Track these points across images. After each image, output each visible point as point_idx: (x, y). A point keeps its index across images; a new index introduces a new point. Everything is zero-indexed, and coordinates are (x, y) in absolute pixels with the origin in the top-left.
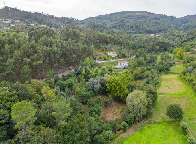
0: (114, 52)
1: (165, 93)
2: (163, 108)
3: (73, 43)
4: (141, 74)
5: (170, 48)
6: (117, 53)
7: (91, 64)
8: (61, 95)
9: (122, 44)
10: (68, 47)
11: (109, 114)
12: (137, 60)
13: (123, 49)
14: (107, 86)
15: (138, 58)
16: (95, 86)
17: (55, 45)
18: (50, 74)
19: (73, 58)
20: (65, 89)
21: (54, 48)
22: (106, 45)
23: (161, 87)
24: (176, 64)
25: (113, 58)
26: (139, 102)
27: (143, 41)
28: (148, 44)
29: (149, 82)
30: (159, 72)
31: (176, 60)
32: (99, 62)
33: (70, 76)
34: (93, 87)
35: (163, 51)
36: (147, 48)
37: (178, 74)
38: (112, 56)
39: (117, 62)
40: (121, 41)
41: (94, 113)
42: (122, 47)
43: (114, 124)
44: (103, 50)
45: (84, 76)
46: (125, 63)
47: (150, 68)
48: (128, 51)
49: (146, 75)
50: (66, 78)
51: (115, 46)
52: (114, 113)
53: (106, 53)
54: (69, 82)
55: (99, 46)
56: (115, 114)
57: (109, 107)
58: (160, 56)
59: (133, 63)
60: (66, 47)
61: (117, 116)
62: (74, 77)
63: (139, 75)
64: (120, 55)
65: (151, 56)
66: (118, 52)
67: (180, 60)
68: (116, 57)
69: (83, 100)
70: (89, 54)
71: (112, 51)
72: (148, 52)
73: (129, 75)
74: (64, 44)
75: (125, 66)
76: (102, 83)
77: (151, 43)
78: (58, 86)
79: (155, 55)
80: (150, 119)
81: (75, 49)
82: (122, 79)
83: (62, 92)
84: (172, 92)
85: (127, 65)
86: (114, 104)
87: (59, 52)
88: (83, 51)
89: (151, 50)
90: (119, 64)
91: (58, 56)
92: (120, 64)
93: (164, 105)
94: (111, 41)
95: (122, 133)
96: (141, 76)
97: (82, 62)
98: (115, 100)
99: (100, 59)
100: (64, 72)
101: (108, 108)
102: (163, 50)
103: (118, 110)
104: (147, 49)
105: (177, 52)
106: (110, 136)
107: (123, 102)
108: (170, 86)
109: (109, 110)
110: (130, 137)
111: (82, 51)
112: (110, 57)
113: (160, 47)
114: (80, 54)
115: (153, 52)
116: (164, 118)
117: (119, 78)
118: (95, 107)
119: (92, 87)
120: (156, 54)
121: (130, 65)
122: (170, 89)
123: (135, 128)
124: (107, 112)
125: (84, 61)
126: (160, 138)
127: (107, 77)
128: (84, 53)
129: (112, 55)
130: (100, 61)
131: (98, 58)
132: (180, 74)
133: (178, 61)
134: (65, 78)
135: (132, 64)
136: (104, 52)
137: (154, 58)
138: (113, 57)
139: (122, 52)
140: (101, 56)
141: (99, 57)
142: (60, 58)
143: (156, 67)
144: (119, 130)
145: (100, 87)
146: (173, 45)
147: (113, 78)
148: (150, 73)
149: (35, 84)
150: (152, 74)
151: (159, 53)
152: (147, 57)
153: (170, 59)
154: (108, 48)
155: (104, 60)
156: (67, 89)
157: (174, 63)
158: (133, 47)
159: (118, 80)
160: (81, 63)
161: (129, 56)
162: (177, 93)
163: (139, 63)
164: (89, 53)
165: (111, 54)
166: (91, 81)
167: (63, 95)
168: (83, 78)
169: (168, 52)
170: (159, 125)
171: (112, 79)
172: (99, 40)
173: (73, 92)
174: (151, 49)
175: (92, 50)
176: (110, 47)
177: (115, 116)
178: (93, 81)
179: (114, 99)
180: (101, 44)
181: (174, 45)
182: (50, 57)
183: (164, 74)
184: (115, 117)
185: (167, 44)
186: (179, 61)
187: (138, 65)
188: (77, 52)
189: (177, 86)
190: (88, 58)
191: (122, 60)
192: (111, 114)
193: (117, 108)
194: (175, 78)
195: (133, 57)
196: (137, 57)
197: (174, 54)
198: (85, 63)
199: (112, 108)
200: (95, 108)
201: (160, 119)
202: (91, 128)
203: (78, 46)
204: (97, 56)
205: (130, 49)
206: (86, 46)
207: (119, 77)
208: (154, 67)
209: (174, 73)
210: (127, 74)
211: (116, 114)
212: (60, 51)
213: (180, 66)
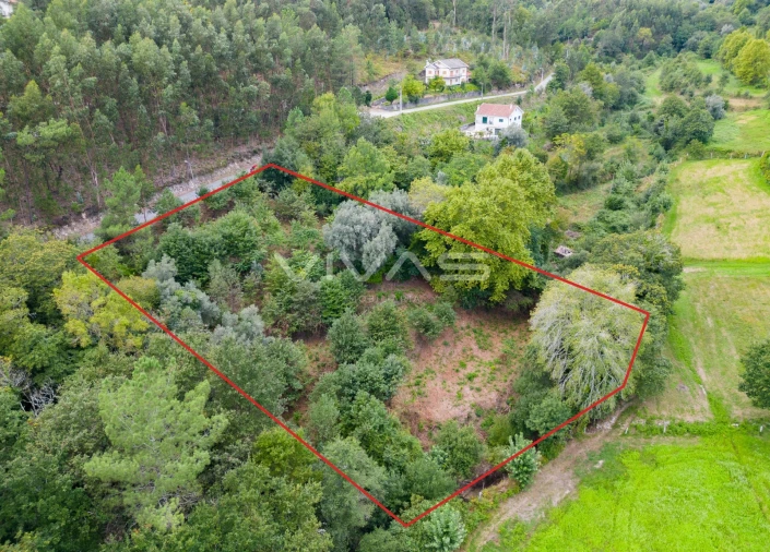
0: (457, 62)
1: (705, 256)
2: (707, 341)
3: (251, 15)
4: (581, 164)
5: (698, 34)
6: (471, 69)
7: (344, 128)
8: (185, 304)
9: (490, 24)
10: (221, 41)
11: (439, 383)
12: (560, 96)
13: (494, 47)
14: (425, 243)
15: (563, 87)
16: (367, 247)
17: (151, 29)
18: (122, 192)
19: (250, 97)
20: (210, 268)
21: (142, 46)
22: (419, 29)
23: (681, 222)
24: (732, 110)
25: (452, 93)
26: (605, 335)
27: (580, 9)
28: (603, 21)
29: (621, 202)
30: (661, 150)
31: (734, 91)
32: (387, 115)
33: (238, 193)
34: (356, 250)
35: (669, 51)
36: (598, 39)
37: (750, 156)
38: (448, 83)
39: (470, 110)
40: (485, 9)
41: (362, 394)
42: (488, 38)
43: (466, 450)
44: (405, 56)
45: (309, 190)
46: (507, 115)
47: (618, 132)
48: (520, 57)
49: (606, 165)
50: (216, 206)
51: (459, 32)
52: (464, 373)
53: (419, 65)
54: (227, 231)
55: (382, 32)
56: (470, 378)
57: (440, 343)
58: (658, 73)
59: (542, 110)
60: (211, 37)
61: (479, 390)
62: (260, 200)
63: (575, 168)
64: (485, 75)
65: (621, 75)
66: (474, 61)
67: (752, 91)
68: (463, 85)
69: (307, 322)
70: (335, 78)
71: (444, 55)
72: (604, 57)
73: (536, 175)
74: (197, 23)
75: (510, 128)
76: (400, 227)
77: (617, 16)
78: (165, 258)
79: (633, 69)
80: (652, 410)
81: (258, 52)
82: (502, 205)
83: (192, 291)
84: (735, 249)
85: (519, 122)
86: (464, 324)
87: (172, 66)
88: (303, 57)
89: (614, 48)
90: (479, 119)
91: (164, 91)
92: (485, 120)
93: (710, 322)
94: (442, 10)
95: (509, 496)
96: (585, 173)
97: (298, 120)
98: (467, 307)
99: (391, 97)
100: (210, 172)
101: (434, 350)
102: (670, 47)
103: (479, 354)
104: (600, 45)
105: (740, 52)
106: (447, 540)
107: (506, 313)
108: (722, 220)
109: (439, 360)
110: (556, 522)
111: (299, 60)
112: (437, 86)
113: (657, 34)
114: (285, 74)
115: (627, 57)
116: (721, 398)
117: (487, 199)
118: (370, 359)
119: (350, 249)
120: (640, 68)
121: (528, 122)
122: (726, 233)
123: (576, 462)
124: (429, 371)
125: (307, 113)
126: (719, 528)
127: (428, 196)
128: (309, 68)
129: (448, 75)
130: (392, 109)
131: (379, 91)
132: (759, 159)
133: (743, 93)
134: (213, 206)
135: (539, 118)
136: (410, 61)
137: (632, 85)
138: (449, 88)
139: (492, 62)
140: (394, 83)
141: (386, 88)
142: (178, 98)
143: (644, 127)
144: (493, 478)
145: (393, 245)
146: (713, 22)
147: (456, 198)
148: (618, 157)
149: (22, 262)
150: (632, 162)
151: (650, 63)
152: (605, 82)
153: (708, 89)
154: (427, 42)
155: (411, 101)
156: (216, 269)
157: (726, 107)
158: (539, 36)
159: (485, 212)
160: (295, 124)
161: (523, 77)
162: (761, 255)
163: (572, 114)
164: (334, 71)
165: (441, 71)
166: (344, 222)
167: (196, 306)
168: (307, 201)
169: (691, 54)
170: (698, 442)
171: (450, 208)
172: (381, 5)
173: (251, 280)
174: (615, 42)
175: (349, 52)
176: (437, 37)
177: (467, 389)
178: (355, 217)
179: (460, 302)
180: (393, 24)
181: (718, 20)
182: (122, 98)
183: (687, 159)
184: (470, 397)
185: (688, 17)
186: (746, 96)
187: (567, 120)
188: (269, 66)
189: (757, 220)
190: (330, 95)
191: (493, 102)
192: (449, 383)
193: (475, 347)
194: (741, 175)
195: (544, 83)
196: (560, 81)
197: (723, 61)
198: (314, 121)
199: (455, 346)
200: (370, 367)
201: (703, 411)
202: (342, 500)
203: (273, 34)
204: (374, 83)
205: (528, 44)
206: (317, 33)
207: (486, 194)
208: (636, 126)
209: (730, 151)
210: (526, 175)
211: (474, 376)
212: (177, 62)
213: (753, 118)
